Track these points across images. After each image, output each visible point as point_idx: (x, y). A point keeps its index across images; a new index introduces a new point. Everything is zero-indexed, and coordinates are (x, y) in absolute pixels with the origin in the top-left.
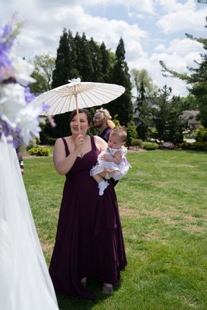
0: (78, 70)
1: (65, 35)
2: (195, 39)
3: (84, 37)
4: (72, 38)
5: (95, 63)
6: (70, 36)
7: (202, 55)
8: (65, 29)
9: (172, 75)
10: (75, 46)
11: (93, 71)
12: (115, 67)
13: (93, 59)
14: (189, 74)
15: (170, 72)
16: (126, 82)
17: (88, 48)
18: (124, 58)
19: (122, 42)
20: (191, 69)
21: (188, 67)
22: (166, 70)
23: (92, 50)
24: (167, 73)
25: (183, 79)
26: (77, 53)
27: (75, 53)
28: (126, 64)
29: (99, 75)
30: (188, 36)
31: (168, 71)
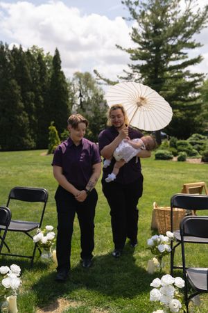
0: (16, 80)
1: (2, 47)
2: (125, 49)
3: (21, 49)
4: (9, 50)
5: (33, 73)
6: (7, 48)
7: (129, 66)
8: (2, 43)
9: (106, 83)
10: (12, 58)
11: (31, 80)
12: (53, 76)
13: (31, 70)
15: (105, 80)
16: (63, 91)
17: (25, 59)
18: (60, 68)
19: (57, 51)
20: (121, 78)
21: (118, 76)
22: (101, 78)
23: (29, 61)
24: (101, 81)
26: (15, 63)
27: (12, 64)
28: (62, 73)
29: (37, 85)
30: (118, 47)
31: (102, 79)
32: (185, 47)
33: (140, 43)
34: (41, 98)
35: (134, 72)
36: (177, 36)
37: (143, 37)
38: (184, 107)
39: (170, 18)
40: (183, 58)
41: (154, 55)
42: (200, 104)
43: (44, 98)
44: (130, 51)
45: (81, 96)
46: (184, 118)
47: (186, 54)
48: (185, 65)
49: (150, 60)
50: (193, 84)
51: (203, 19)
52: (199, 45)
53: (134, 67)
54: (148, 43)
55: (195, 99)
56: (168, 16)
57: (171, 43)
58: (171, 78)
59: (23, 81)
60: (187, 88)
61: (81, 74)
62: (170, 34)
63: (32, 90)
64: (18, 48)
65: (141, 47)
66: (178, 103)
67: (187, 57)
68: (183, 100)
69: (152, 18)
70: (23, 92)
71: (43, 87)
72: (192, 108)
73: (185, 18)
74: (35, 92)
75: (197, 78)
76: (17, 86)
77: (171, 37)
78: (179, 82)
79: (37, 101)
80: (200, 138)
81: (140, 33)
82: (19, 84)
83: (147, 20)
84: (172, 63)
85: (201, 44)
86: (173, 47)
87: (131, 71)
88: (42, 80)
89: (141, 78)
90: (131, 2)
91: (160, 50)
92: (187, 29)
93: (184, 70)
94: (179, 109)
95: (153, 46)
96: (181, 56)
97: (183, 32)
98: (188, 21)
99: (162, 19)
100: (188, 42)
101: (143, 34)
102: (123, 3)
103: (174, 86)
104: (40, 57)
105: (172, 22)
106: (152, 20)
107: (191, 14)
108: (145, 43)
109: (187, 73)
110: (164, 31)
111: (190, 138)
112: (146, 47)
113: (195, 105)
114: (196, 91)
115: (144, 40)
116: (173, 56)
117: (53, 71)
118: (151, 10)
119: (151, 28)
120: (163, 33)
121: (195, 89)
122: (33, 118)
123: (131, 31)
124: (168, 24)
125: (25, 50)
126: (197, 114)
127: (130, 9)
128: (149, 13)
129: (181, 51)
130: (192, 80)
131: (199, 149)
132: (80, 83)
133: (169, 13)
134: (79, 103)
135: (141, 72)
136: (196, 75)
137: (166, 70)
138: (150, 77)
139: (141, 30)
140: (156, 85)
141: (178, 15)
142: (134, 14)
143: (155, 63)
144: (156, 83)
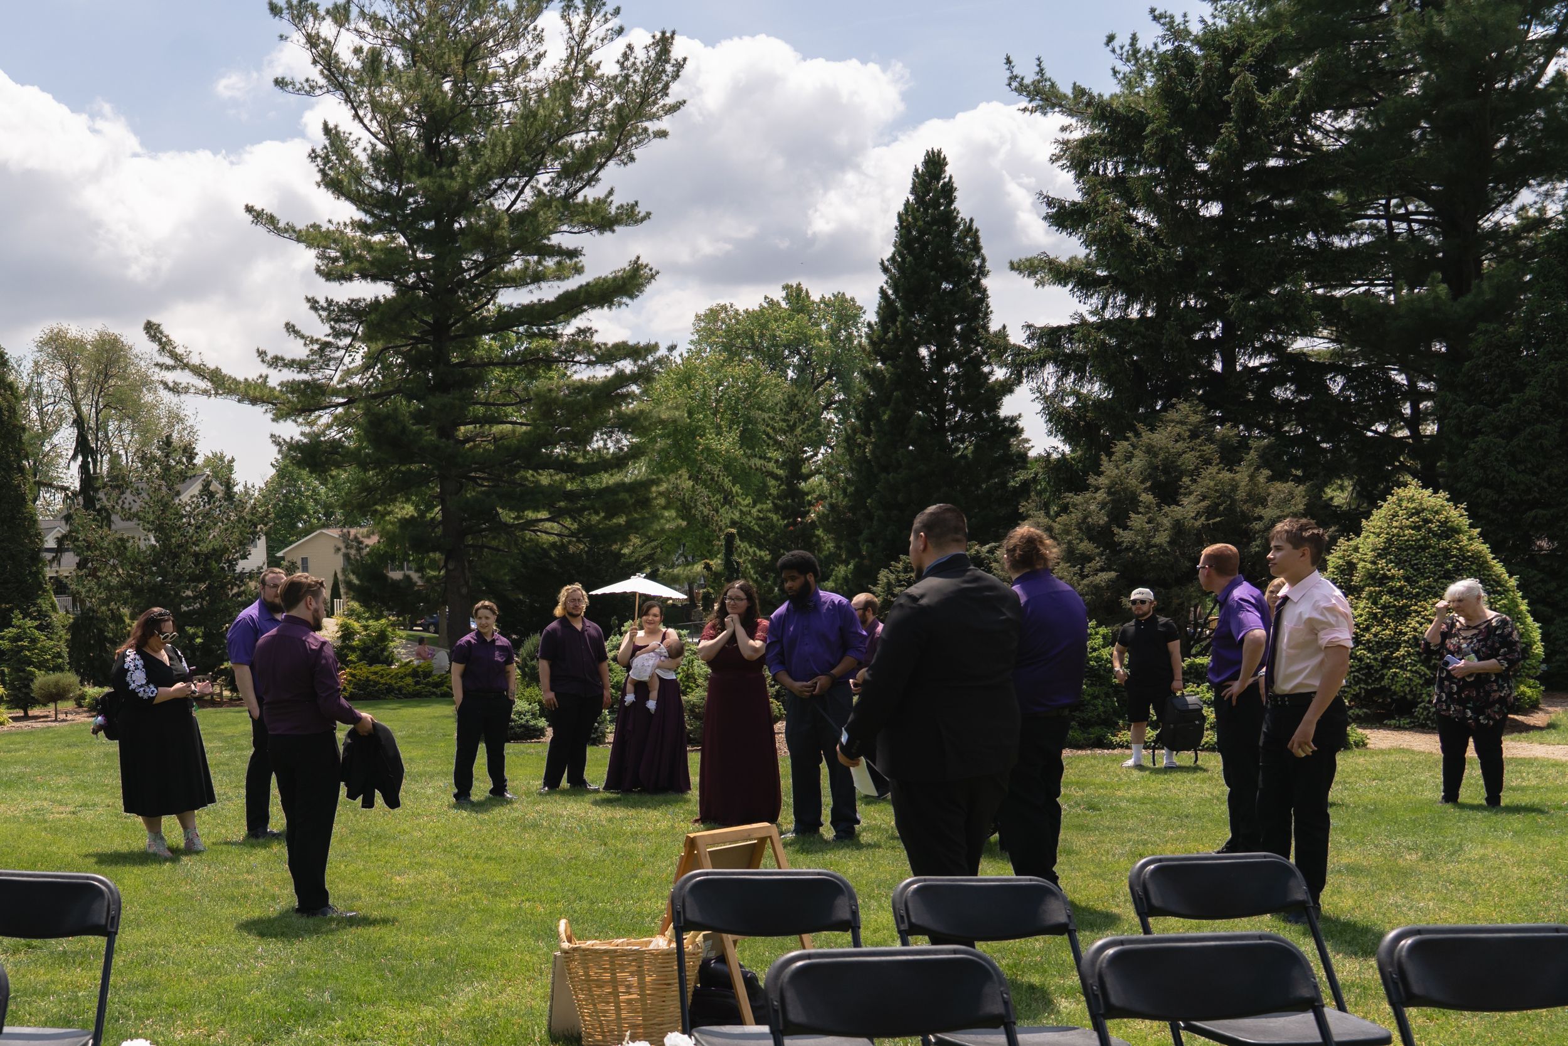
2: (289, 229)
7: (314, 304)
14: (277, 378)
15: (199, 371)
20: (277, 362)
21: (261, 354)
22: (180, 362)
24: (184, 377)
25: (254, 401)
30: (256, 215)
31: (186, 366)
32: (569, 220)
33: (358, 200)
35: (337, 334)
36: (531, 173)
37: (377, 175)
38: (570, 496)
39: (497, 87)
40: (560, 273)
41: (429, 256)
44: (313, 237)
45: (83, 447)
46: (574, 548)
47: (573, 254)
48: (571, 304)
49: (411, 279)
50: (607, 393)
51: (645, 98)
52: (630, 216)
53: (337, 314)
54: (401, 202)
55: (619, 461)
56: (486, 78)
57: (502, 202)
58: (505, 363)
60: (585, 410)
61: (78, 345)
62: (498, 159)
65: (369, 220)
66: (545, 479)
67: (579, 270)
68: (570, 467)
69: (416, 84)
72: (609, 501)
73: (566, 88)
75: (627, 366)
77: (504, 173)
78: (543, 381)
81: (363, 157)
83: (392, 95)
84: (510, 298)
85: (641, 210)
86: (518, 220)
87: (321, 330)
89: (367, 367)
90: (314, 8)
91: (454, 235)
92: (577, 139)
93: (568, 330)
94: (550, 506)
95: (420, 214)
96: (550, 263)
97: (560, 153)
98: (580, 103)
99: (458, 90)
100: (580, 198)
101: (374, 158)
102: (275, 10)
103: (522, 402)
105: (509, 107)
106: (417, 95)
107: (589, 73)
108: (384, 201)
109: (582, 344)
110: (472, 146)
112: (392, 221)
113: (621, 486)
114: (627, 424)
115: (378, 185)
116: (517, 263)
118: (411, 48)
119: (413, 132)
120: (464, 157)
121: (620, 415)
123: (321, 141)
124: (488, 117)
126: (631, 527)
127: (312, 41)
128: (399, 58)
129: (555, 239)
130: (603, 373)
132: (71, 386)
133: (494, 65)
134: (76, 484)
135: (368, 338)
136: (625, 350)
137: (482, 327)
138: (415, 361)
139: (366, 137)
140: (438, 400)
141: (533, 74)
142: (327, 59)
143: (432, 294)
144: (442, 386)
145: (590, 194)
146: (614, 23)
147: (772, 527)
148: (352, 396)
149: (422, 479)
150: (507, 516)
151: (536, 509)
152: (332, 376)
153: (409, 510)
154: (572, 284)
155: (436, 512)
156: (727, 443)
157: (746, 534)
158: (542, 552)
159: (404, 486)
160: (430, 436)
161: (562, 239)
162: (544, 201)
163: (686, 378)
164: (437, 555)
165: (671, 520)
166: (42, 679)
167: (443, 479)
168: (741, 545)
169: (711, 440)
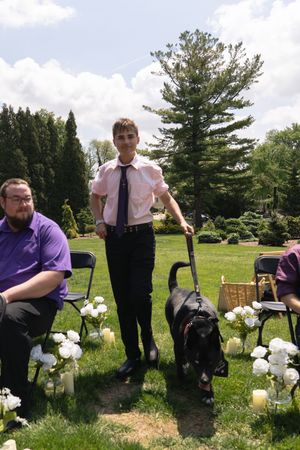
0: (22, 150)
1: (5, 111)
2: (154, 111)
3: (28, 111)
4: (13, 115)
5: (42, 141)
6: (11, 112)
7: (161, 130)
8: (5, 105)
10: (17, 123)
11: (40, 150)
12: (66, 144)
13: (40, 137)
14: (150, 149)
16: (79, 162)
17: (34, 124)
18: (75, 134)
19: (71, 114)
20: (150, 145)
23: (37, 127)
26: (21, 130)
27: (18, 131)
28: (78, 140)
29: (47, 155)
30: (146, 108)
32: (231, 106)
33: (173, 103)
34: (52, 172)
35: (166, 137)
36: (220, 93)
37: (178, 95)
38: (229, 180)
39: (211, 71)
40: (228, 120)
41: (192, 116)
42: (251, 177)
43: (56, 172)
44: (161, 113)
46: (231, 194)
47: (231, 115)
48: (231, 128)
49: (186, 122)
50: (241, 152)
51: (252, 72)
52: (248, 104)
53: (166, 132)
54: (184, 102)
55: (244, 171)
56: (208, 69)
57: (212, 101)
58: (211, 145)
59: (30, 151)
60: (234, 156)
61: (100, 143)
62: (212, 90)
63: (40, 162)
64: (25, 111)
65: (174, 107)
66: (222, 175)
67: (233, 119)
68: (229, 172)
69: (189, 71)
70: (30, 164)
71: (53, 158)
72: (241, 181)
73: (230, 71)
74: (45, 164)
75: (245, 145)
76: (23, 157)
77: (212, 94)
78: (223, 149)
79: (46, 174)
80: (254, 217)
81: (174, 91)
82: (25, 154)
83: (182, 74)
84: (213, 127)
85: (251, 102)
86: (216, 106)
87: (163, 137)
88: (53, 149)
89: (175, 146)
90: (162, 54)
91: (198, 111)
92: (233, 84)
93: (230, 135)
94: (224, 183)
95: (189, 105)
96: (225, 117)
97: (228, 88)
98: (235, 74)
99: (201, 73)
100: (234, 100)
101: (177, 91)
102: (152, 54)
103: (217, 155)
104: (51, 121)
105: (214, 76)
106: (189, 75)
107: (237, 66)
108: (180, 102)
109: (234, 138)
110: (204, 87)
111: (242, 217)
112: (182, 108)
113: (244, 178)
114: (245, 160)
115: (178, 98)
116: (216, 117)
117: (66, 138)
118: (188, 62)
119: (188, 84)
120: (202, 90)
121: (244, 158)
122: (43, 196)
123: (163, 87)
124: (208, 80)
125: (33, 113)
126: (247, 188)
127: (161, 62)
128: (184, 65)
129: (226, 111)
130: (239, 147)
131: (253, 231)
132: (98, 153)
133: (210, 65)
135: (175, 139)
136: (246, 141)
137: (206, 135)
138: (187, 144)
139: (175, 86)
140: (194, 154)
141: (221, 67)
142: (166, 67)
143: (193, 126)
144: (195, 151)
145: (236, 98)
146: (243, 53)
147: (287, 188)
148: (170, 154)
149: (188, 175)
150: (212, 185)
151: (220, 183)
152: (165, 149)
153: (185, 184)
154: (232, 123)
155: (193, 185)
156: (275, 167)
157: (280, 190)
158: (222, 195)
159: (183, 177)
160: (191, 164)
161: (228, 111)
162: (223, 100)
163: (263, 149)
164: (192, 196)
165: (258, 186)
166: (87, 226)
167: (195, 175)
168: (278, 193)
169: (270, 166)
